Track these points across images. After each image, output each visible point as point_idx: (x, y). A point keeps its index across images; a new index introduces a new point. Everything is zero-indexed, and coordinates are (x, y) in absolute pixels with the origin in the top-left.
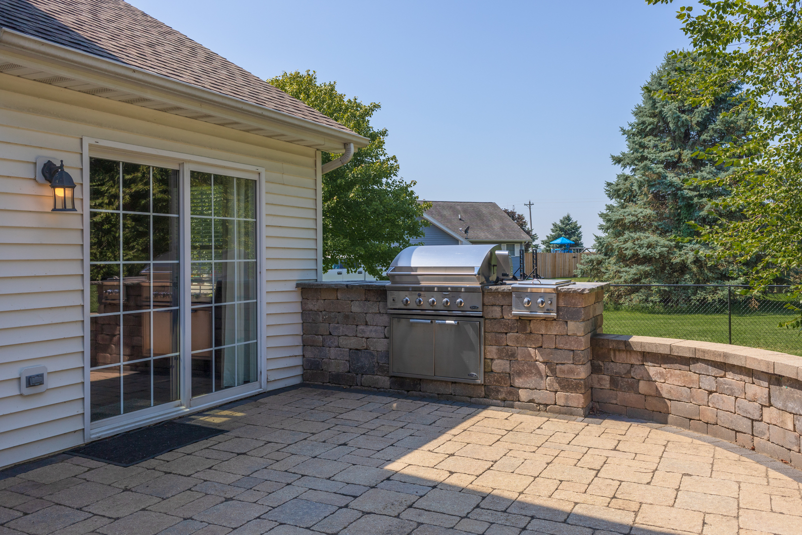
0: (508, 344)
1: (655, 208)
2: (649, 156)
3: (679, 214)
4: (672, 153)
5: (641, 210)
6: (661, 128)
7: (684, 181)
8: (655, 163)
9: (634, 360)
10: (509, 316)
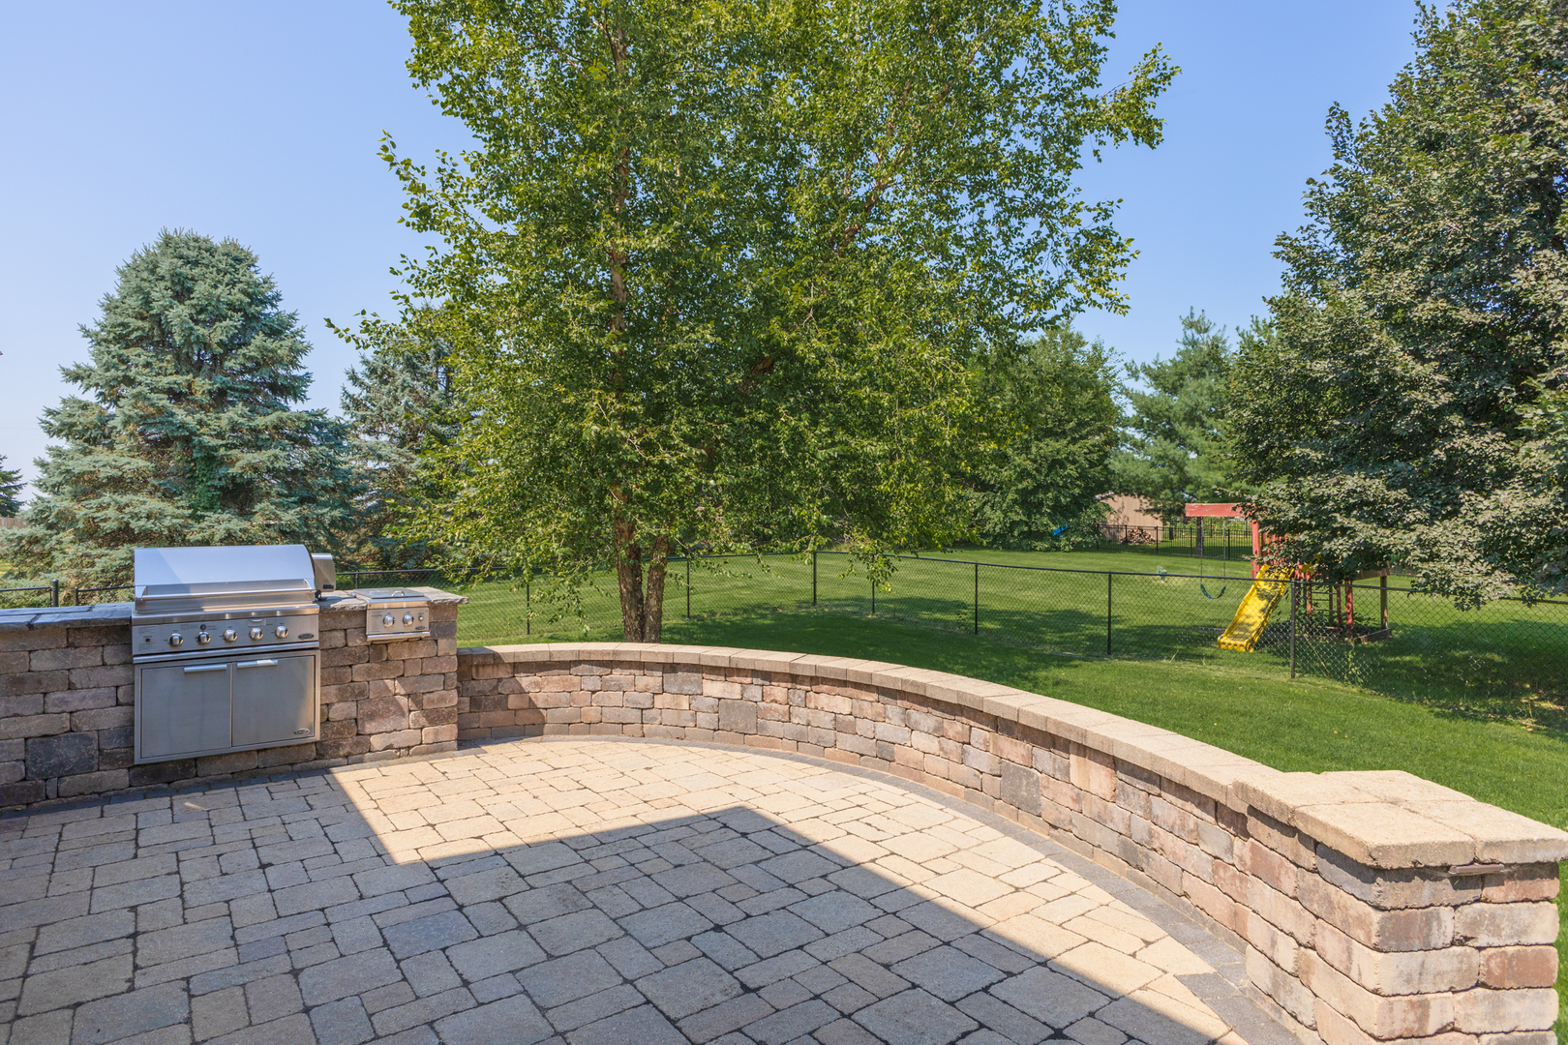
0: (355, 679)
1: (152, 459)
2: (139, 378)
3: (192, 471)
4: (180, 379)
5: (126, 459)
6: (158, 337)
7: (200, 423)
8: (152, 390)
9: (502, 674)
10: (356, 642)
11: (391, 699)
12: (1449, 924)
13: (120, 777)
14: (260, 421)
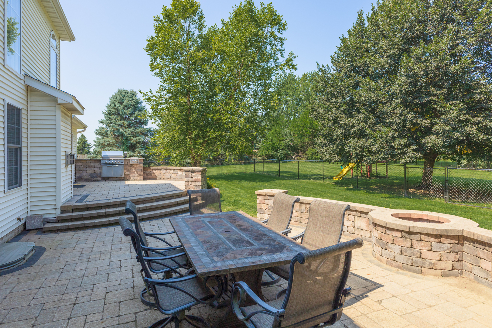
0: (129, 169)
1: (116, 140)
2: (113, 122)
3: (123, 142)
4: (121, 122)
5: (111, 140)
6: (117, 113)
7: (125, 132)
8: (116, 125)
9: (151, 170)
10: (129, 164)
11: (134, 173)
12: (191, 176)
13: (100, 179)
14: (137, 131)
